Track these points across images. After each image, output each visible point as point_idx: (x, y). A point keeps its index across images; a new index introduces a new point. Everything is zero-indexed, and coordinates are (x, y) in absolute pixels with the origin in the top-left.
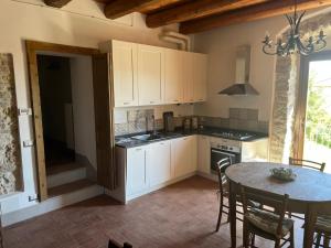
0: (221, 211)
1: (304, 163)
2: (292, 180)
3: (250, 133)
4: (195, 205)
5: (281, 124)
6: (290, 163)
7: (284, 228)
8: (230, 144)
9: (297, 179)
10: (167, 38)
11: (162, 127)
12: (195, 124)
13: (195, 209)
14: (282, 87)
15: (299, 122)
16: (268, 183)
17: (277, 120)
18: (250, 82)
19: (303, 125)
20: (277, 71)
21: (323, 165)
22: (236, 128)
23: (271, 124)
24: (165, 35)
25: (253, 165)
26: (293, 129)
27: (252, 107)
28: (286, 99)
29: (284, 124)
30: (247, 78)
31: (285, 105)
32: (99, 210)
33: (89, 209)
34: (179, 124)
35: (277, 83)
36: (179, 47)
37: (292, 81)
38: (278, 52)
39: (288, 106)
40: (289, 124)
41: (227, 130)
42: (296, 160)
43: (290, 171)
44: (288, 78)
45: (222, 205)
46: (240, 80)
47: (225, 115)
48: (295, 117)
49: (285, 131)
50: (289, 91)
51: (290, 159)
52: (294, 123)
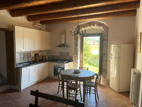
0: (59, 86)
1: (84, 68)
2: (79, 73)
3: (67, 60)
4: (49, 87)
5: (76, 57)
6: (79, 69)
7: (78, 86)
8: (61, 65)
9: (81, 72)
10: (36, 26)
11: (34, 60)
12: (47, 58)
13: (49, 88)
14: (76, 45)
15: (81, 56)
16: (73, 74)
17: (75, 56)
18: (66, 43)
19: (83, 57)
20: (74, 40)
21: (88, 68)
22: (62, 59)
23: (73, 57)
24: (35, 25)
25: (68, 70)
26: (80, 58)
27: (67, 51)
28: (77, 49)
29: (77, 57)
30: (65, 42)
31: (77, 51)
32: (10, 94)
33: (5, 94)
34: (41, 58)
35: (75, 43)
36: (40, 29)
37: (79, 43)
38: (74, 35)
39: (78, 51)
40: (79, 57)
41: (60, 60)
42: (81, 67)
43: (79, 70)
44: (78, 42)
45: (59, 84)
46: (63, 42)
47: (58, 55)
48: (80, 55)
49: (78, 59)
50: (78, 46)
51: (79, 67)
52: (80, 57)
